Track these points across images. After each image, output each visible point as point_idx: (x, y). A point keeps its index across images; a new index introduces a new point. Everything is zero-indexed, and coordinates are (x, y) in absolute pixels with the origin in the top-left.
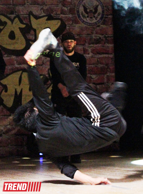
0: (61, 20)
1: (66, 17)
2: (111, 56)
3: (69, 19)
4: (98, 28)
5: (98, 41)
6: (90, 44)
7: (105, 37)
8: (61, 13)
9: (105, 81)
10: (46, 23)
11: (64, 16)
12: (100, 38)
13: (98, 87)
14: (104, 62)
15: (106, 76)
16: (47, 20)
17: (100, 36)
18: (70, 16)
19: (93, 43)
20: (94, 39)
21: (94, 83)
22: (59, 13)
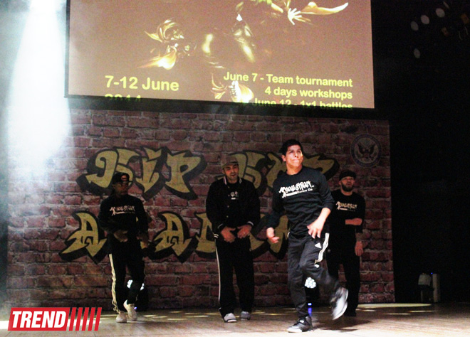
0: (334, 159)
1: (340, 157)
2: (389, 199)
3: (343, 159)
4: (374, 169)
5: (374, 184)
6: (365, 186)
7: (381, 179)
8: (335, 153)
9: (381, 226)
10: (318, 163)
11: (337, 155)
12: (376, 180)
13: (373, 233)
14: (380, 206)
15: (381, 222)
16: (319, 159)
17: (376, 178)
18: (344, 155)
19: (368, 186)
20: (370, 181)
21: (368, 229)
22: (332, 152)
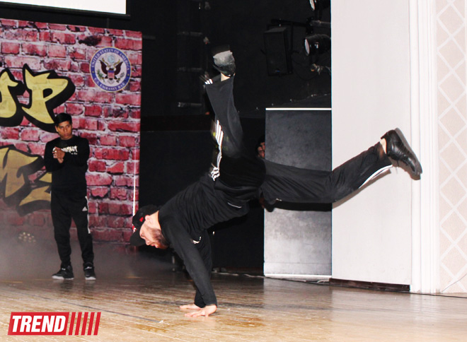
0: (68, 79)
1: (76, 76)
2: (136, 135)
3: (80, 80)
4: (120, 94)
5: (118, 113)
6: (106, 116)
7: (129, 108)
8: (69, 70)
9: (125, 170)
10: (46, 83)
11: (72, 74)
12: (122, 109)
13: (115, 178)
14: (125, 143)
15: (126, 163)
16: (49, 78)
17: (122, 106)
18: (82, 74)
19: (111, 116)
20: (114, 110)
21: (109, 173)
22: (66, 69)
